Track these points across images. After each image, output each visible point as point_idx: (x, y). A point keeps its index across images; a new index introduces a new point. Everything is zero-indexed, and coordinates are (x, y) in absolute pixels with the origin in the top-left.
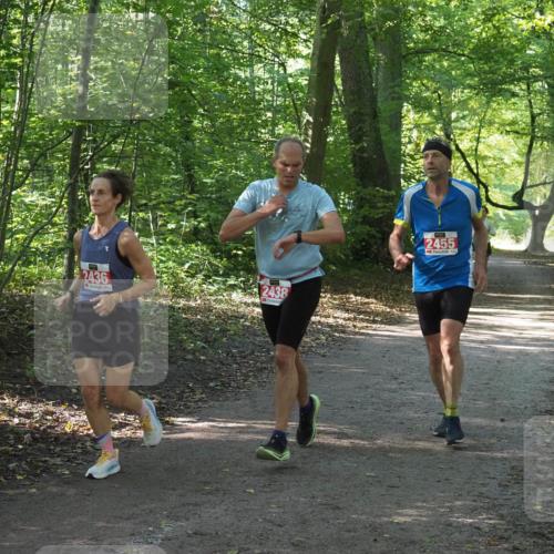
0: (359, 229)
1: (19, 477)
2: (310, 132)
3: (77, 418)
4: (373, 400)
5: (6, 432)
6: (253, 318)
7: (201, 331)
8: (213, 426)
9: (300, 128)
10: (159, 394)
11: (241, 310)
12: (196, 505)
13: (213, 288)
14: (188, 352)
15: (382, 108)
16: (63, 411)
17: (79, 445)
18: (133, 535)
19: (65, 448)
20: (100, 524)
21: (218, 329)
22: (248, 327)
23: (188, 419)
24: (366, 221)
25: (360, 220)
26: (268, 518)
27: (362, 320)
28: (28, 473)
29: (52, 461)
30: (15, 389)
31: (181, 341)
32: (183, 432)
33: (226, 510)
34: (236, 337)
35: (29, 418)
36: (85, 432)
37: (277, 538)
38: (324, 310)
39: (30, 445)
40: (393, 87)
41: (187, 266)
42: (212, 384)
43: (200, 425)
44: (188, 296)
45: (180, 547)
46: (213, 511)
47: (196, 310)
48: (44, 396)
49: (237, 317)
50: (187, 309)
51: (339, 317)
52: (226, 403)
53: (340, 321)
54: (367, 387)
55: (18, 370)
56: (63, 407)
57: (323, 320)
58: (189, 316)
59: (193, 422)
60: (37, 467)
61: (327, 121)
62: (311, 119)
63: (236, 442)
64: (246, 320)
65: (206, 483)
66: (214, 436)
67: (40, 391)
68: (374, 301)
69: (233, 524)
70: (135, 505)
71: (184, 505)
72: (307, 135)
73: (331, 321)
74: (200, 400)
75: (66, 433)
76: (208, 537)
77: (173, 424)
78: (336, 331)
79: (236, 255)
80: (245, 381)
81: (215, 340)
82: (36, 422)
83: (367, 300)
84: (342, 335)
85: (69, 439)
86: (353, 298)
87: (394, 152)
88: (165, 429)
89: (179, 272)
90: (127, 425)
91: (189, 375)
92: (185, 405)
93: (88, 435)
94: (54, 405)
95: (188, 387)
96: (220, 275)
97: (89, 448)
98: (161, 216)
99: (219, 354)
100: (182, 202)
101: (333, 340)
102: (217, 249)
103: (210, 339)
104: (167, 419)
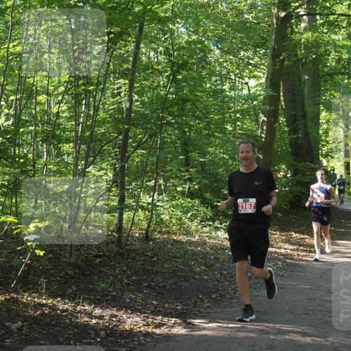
0: (294, 189)
2: (265, 128)
3: (131, 319)
4: (321, 308)
5: (89, 330)
7: (202, 258)
8: (220, 326)
9: (258, 125)
10: (181, 302)
13: (207, 229)
14: (196, 273)
15: (308, 111)
16: (122, 315)
17: (136, 339)
19: (127, 341)
21: (212, 257)
23: (202, 321)
24: (299, 183)
25: (295, 183)
27: (302, 251)
29: (121, 350)
30: (91, 299)
31: (190, 266)
32: (200, 330)
34: (224, 263)
35: (101, 319)
36: (138, 329)
38: (277, 243)
39: (104, 338)
40: (314, 97)
41: (189, 215)
42: (214, 296)
43: (211, 325)
44: (188, 233)
47: (196, 244)
48: (109, 304)
49: (223, 249)
50: (191, 243)
51: (287, 249)
52: (224, 310)
53: (289, 251)
54: (315, 299)
55: (91, 286)
56: (122, 312)
57: (277, 250)
58: (192, 248)
59: (206, 323)
61: (276, 120)
62: (265, 119)
63: (236, 338)
66: (221, 333)
67: (106, 301)
68: (307, 237)
72: (262, 129)
73: (283, 251)
74: (208, 307)
75: (126, 330)
77: (193, 325)
78: (287, 258)
79: (217, 206)
80: (235, 293)
81: (212, 265)
82: (107, 322)
83: (302, 236)
84: (292, 261)
85: (128, 334)
86: (294, 235)
87: (316, 139)
88: (188, 328)
89: (184, 218)
90: (164, 324)
91: (199, 290)
92: (199, 311)
93: (140, 332)
94: (116, 310)
95: (199, 298)
96: (209, 220)
97: (142, 341)
98: (173, 183)
99: (215, 275)
100: (186, 174)
101: (287, 265)
102: (204, 202)
103: (209, 265)
104: (189, 321)
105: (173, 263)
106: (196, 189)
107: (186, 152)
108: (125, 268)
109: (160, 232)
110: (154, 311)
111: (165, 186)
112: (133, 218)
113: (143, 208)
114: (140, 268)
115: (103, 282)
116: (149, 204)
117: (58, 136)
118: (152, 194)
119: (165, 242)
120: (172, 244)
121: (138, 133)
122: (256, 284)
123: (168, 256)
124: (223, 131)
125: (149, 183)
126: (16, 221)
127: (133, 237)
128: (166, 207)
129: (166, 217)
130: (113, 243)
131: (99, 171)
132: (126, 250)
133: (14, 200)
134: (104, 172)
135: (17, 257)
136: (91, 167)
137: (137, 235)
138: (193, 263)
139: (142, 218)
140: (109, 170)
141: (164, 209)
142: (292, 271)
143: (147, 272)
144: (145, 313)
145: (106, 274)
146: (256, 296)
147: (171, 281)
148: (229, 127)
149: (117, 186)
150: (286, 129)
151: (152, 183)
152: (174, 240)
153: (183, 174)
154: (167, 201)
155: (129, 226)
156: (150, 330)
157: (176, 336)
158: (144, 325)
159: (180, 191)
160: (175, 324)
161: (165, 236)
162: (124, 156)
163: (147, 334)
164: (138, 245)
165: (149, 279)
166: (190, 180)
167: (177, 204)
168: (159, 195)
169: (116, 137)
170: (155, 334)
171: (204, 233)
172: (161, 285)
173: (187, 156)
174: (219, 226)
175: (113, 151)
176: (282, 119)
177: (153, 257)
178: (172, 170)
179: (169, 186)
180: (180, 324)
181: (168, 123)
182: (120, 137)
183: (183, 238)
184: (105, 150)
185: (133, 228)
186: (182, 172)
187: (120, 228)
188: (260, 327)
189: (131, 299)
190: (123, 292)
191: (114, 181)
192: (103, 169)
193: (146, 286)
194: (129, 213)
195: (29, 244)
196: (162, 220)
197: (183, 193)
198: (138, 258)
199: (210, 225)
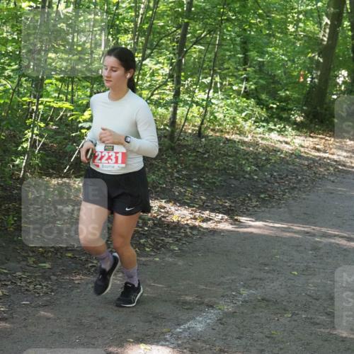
1: (147, 249)
2: (327, 31)
3: (179, 212)
6: (287, 152)
7: (253, 159)
8: (266, 225)
9: (321, 28)
10: (230, 200)
11: (277, 146)
12: (261, 279)
13: (261, 130)
14: (247, 172)
16: (171, 207)
17: (182, 230)
18: (223, 296)
19: (174, 232)
20: (203, 287)
21: (264, 158)
22: (283, 158)
23: (249, 219)
26: (308, 293)
28: (153, 247)
29: (167, 240)
31: (241, 165)
32: (246, 227)
33: (281, 285)
34: (275, 165)
36: (186, 222)
37: (316, 308)
38: (331, 149)
39: (152, 228)
41: (244, 114)
42: (262, 196)
43: (257, 223)
44: (241, 133)
45: (254, 308)
46: (272, 285)
47: (249, 144)
48: (158, 196)
49: (276, 151)
50: (243, 143)
52: (273, 209)
53: (342, 158)
56: (171, 204)
57: (330, 156)
58: (245, 148)
59: (252, 221)
60: (158, 243)
61: (340, 24)
62: (329, 23)
63: (281, 238)
64: (282, 153)
65: (266, 265)
66: (266, 232)
67: (156, 192)
69: (286, 296)
70: (222, 276)
71: (253, 279)
72: (325, 32)
73: (335, 157)
74: (256, 206)
75: (174, 222)
76: (271, 303)
77: (239, 221)
78: (340, 165)
79: (272, 108)
80: (284, 195)
81: (263, 166)
82: (155, 213)
84: (344, 168)
85: (175, 226)
88: (235, 224)
89: (238, 117)
90: (211, 219)
91: (248, 188)
92: (247, 209)
93: (187, 224)
94: (165, 202)
95: (248, 197)
96: (263, 121)
97: (189, 233)
98: (229, 81)
99: (265, 175)
100: (243, 73)
101: (338, 171)
102: (260, 103)
103: (260, 165)
104: (236, 218)
105: (224, 161)
106: (252, 90)
107: (245, 51)
108: (176, 162)
109: (213, 130)
110: (202, 206)
111: (221, 84)
112: (187, 114)
113: (197, 104)
114: (191, 164)
115: (154, 173)
116: (203, 100)
117: (117, 25)
118: (207, 91)
119: (218, 140)
120: (224, 143)
121: (197, 28)
122: (306, 187)
123: (220, 153)
124: (284, 31)
125: (204, 80)
126: (72, 108)
127: (186, 133)
128: (221, 105)
129: (220, 116)
130: (165, 137)
131: (156, 64)
132: (179, 145)
133: (70, 88)
134: (161, 65)
135: (70, 143)
136: (148, 60)
137: (190, 131)
138: (244, 162)
139: (196, 115)
140: (166, 65)
141: (219, 107)
142: (344, 178)
143: (197, 167)
144: (194, 207)
145: (157, 166)
146: (304, 199)
147: (220, 178)
148: (291, 28)
149: (173, 81)
150: (350, 33)
151: (208, 80)
152: (226, 138)
153: (240, 73)
154: (222, 99)
155: (183, 121)
156: (197, 223)
157: (222, 231)
158: (191, 219)
159: (236, 90)
160: (222, 219)
161: (218, 134)
162: (181, 50)
163: (194, 228)
164: (190, 141)
165: (199, 175)
166: (247, 80)
167: (232, 103)
168: (215, 92)
169: (175, 31)
170: (201, 227)
171: (257, 133)
172: (210, 181)
173: (246, 55)
174: (273, 127)
175: (170, 45)
176: (346, 24)
177: (204, 154)
178: (229, 69)
179: (225, 85)
180: (226, 220)
181: (229, 20)
182: (179, 31)
183: (235, 137)
184: (163, 43)
185: (186, 124)
186: (239, 70)
187: (173, 122)
188: (306, 229)
189: (180, 193)
190: (173, 185)
191: (171, 76)
192: (160, 63)
193: (195, 182)
194: (184, 108)
195: (83, 131)
196: (215, 117)
197: (238, 92)
198: (189, 154)
199: (264, 126)
